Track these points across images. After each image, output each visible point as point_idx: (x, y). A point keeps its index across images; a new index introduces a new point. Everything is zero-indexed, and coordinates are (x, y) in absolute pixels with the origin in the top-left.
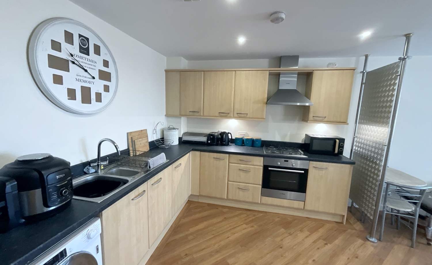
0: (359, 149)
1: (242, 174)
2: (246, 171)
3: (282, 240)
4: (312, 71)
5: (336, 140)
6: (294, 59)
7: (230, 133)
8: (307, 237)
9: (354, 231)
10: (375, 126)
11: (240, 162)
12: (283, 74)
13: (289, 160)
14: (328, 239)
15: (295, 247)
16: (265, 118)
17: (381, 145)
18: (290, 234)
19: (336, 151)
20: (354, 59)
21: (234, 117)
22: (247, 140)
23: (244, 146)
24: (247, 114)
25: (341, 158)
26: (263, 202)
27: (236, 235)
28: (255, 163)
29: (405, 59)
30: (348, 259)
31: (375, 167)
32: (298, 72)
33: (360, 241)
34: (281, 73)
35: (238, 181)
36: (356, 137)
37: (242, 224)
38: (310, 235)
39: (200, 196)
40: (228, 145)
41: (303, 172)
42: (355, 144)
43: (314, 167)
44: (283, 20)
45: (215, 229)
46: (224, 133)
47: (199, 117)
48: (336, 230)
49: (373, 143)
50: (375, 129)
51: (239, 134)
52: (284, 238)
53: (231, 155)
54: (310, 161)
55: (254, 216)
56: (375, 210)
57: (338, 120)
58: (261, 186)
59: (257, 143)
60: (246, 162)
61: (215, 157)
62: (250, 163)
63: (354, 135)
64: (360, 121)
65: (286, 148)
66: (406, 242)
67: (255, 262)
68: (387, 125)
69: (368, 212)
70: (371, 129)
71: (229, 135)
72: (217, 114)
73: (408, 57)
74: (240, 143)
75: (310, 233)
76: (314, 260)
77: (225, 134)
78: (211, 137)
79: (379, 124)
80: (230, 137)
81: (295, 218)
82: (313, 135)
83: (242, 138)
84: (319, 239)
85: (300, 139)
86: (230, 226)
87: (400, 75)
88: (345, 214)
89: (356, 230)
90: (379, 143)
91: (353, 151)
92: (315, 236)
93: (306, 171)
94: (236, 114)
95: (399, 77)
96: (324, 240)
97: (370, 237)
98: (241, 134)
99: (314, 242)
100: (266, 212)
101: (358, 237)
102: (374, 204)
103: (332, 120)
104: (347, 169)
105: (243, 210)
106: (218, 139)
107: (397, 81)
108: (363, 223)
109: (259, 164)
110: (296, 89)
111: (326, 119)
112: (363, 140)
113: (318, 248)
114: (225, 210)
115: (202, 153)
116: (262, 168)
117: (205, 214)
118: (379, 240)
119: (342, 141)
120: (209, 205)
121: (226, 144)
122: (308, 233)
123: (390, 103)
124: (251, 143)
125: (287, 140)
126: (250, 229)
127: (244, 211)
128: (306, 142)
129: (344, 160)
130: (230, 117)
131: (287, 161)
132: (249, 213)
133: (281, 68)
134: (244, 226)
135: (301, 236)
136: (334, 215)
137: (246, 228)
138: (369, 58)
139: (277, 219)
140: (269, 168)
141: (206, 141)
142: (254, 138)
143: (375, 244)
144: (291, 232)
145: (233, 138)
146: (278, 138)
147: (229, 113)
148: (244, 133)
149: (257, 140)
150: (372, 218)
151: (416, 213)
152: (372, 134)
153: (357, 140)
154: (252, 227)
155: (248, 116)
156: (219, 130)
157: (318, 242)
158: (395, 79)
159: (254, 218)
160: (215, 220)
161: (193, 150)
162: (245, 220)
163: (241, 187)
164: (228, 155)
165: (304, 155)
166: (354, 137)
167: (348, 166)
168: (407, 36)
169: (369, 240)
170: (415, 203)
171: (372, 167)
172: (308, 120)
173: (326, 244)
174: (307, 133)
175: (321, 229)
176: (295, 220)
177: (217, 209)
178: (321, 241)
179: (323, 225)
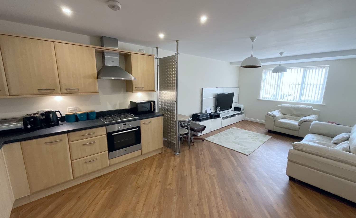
0: (162, 106)
1: (88, 148)
2: (91, 144)
3: (137, 183)
4: (130, 53)
5: (151, 102)
6: (114, 41)
7: (58, 111)
8: (150, 171)
9: (168, 154)
10: (167, 91)
11: (82, 137)
12: (107, 53)
13: (126, 123)
14: (160, 166)
15: (146, 182)
16: (98, 92)
17: (173, 102)
18: (140, 175)
19: (152, 110)
20: (151, 49)
21: (62, 94)
22: (81, 114)
23: (79, 121)
24: (79, 89)
25: (155, 114)
26: (112, 163)
27: (99, 203)
28: (99, 134)
29: (178, 54)
30: (173, 169)
31: (172, 114)
32: (119, 53)
33: (173, 158)
34: (105, 51)
35: (84, 156)
36: (159, 99)
37: (100, 192)
38: (150, 169)
39: (33, 194)
40: (57, 124)
41: (138, 129)
42: (159, 103)
43: (144, 123)
44: (120, 9)
45: (73, 213)
46: (49, 112)
47: (4, 97)
48: (161, 158)
49: (169, 101)
50: (168, 93)
51: (68, 110)
52: (138, 180)
53: (70, 134)
54: (140, 120)
55: (107, 179)
56: (176, 137)
57: (150, 89)
58: (107, 152)
59: (92, 115)
60: (89, 136)
61: (48, 141)
62: (94, 136)
63: (158, 98)
64: (160, 89)
65: (119, 114)
66: (187, 148)
67: (127, 210)
68: (174, 90)
69: (172, 140)
70: (165, 93)
71: (58, 113)
72: (36, 92)
73: (179, 53)
74: (73, 119)
75: (150, 168)
76: (159, 182)
77: (51, 113)
78: (31, 120)
79: (171, 90)
80: (59, 116)
81: (137, 164)
82: (136, 101)
83: (73, 115)
84: (156, 168)
85: (127, 106)
86: (90, 200)
87: (177, 63)
88: (163, 146)
89: (169, 153)
90: (172, 100)
91: (159, 107)
92: (154, 168)
93: (139, 127)
94: (65, 90)
95: (176, 63)
96: (159, 167)
97: (176, 153)
98: (71, 110)
99: (155, 171)
100: (115, 171)
101: (171, 156)
102: (175, 135)
103: (147, 89)
104: (160, 119)
105: (94, 180)
106: (41, 120)
107: (176, 66)
108: (170, 147)
109: (102, 133)
110: (119, 66)
111: (144, 89)
112: (164, 100)
113: (158, 174)
114: (74, 191)
115: (24, 143)
116: (105, 136)
117: (50, 208)
118: (179, 152)
119: (154, 102)
120: (49, 197)
121: (56, 124)
122: (149, 168)
123: (174, 78)
124: (85, 117)
125: (117, 108)
126: (110, 190)
127: (96, 180)
128: (132, 107)
129: (157, 114)
130: (57, 94)
131: (125, 124)
132: (100, 179)
133: (105, 47)
134: (103, 191)
135: (146, 172)
136: (157, 150)
137: (105, 192)
138: (159, 49)
139: (126, 171)
140: (113, 134)
141: (23, 126)
142: (88, 112)
143: (179, 155)
144: (139, 174)
145: (63, 115)
146: (109, 108)
147: (54, 90)
148: (75, 108)
149: (92, 113)
150: (175, 143)
151: (189, 133)
152: (166, 96)
153: (160, 101)
154: (111, 187)
155: (80, 91)
156: (39, 110)
157: (156, 170)
158: (175, 65)
159: (107, 180)
160: (68, 206)
161: (5, 143)
162: (101, 186)
163: (88, 161)
164: (66, 135)
165: (135, 117)
166: (158, 99)
167: (160, 117)
168: (177, 41)
169: (176, 155)
170: (187, 128)
171: (171, 115)
172: (133, 91)
173: (160, 169)
174: (131, 101)
175: (154, 162)
176: (138, 165)
177: (64, 194)
178: (157, 168)
179: (154, 159)
